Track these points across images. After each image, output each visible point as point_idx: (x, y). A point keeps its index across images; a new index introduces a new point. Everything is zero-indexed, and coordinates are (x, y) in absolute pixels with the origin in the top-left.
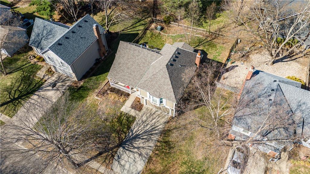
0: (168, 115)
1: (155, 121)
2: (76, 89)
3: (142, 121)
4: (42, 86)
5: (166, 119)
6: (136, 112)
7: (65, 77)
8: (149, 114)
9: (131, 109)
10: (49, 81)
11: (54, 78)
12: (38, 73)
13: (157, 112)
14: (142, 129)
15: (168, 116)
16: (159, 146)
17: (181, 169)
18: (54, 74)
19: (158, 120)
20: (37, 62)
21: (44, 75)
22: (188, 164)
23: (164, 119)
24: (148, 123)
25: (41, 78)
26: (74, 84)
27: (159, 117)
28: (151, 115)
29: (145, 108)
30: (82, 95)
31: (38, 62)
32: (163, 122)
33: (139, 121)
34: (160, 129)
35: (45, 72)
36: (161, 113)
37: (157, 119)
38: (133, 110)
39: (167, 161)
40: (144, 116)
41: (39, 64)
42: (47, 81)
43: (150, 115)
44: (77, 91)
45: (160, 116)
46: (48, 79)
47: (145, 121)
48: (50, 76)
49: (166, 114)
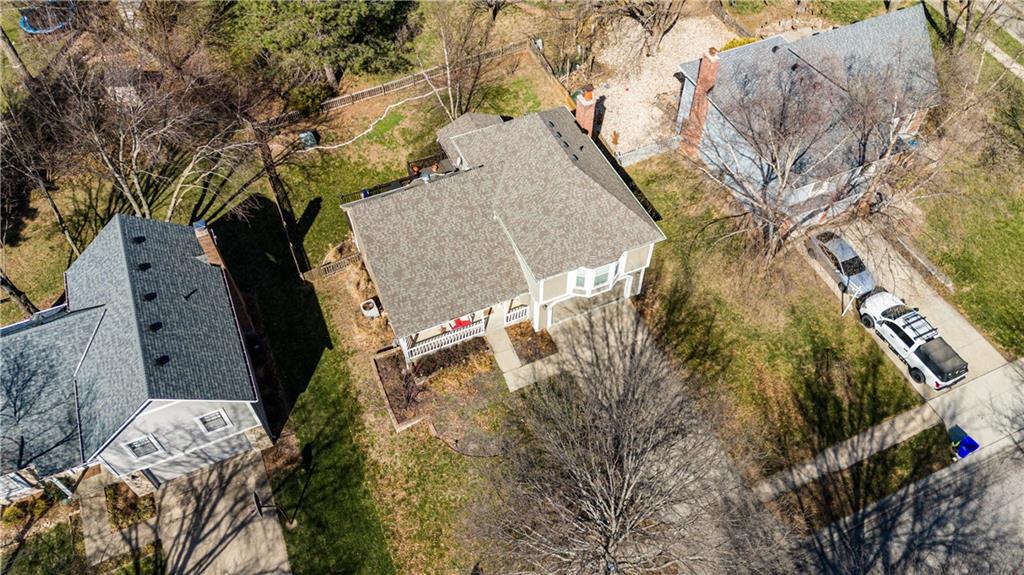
0: (620, 300)
1: (617, 339)
2: (297, 469)
3: (590, 364)
4: (164, 568)
5: (628, 313)
6: (550, 361)
7: (211, 472)
8: (583, 336)
9: (528, 366)
10: (175, 534)
11: (176, 512)
12: (88, 553)
13: (593, 318)
14: (614, 380)
15: (623, 303)
16: (692, 376)
17: (781, 375)
18: (157, 502)
19: (617, 330)
20: (23, 533)
21: (124, 538)
22: (778, 352)
23: (625, 316)
24: (606, 357)
25: (124, 556)
26: (275, 461)
27: (611, 324)
28: (590, 335)
29: (556, 332)
30: (338, 464)
31: (28, 527)
32: (633, 324)
33: (582, 372)
34: (648, 344)
35: (108, 526)
36: (604, 311)
37: (614, 329)
38: (538, 364)
39: (742, 386)
40: (579, 351)
41: (45, 526)
42: (161, 537)
43: (588, 338)
44: (311, 472)
45: (608, 317)
46: (156, 529)
47: (597, 357)
48: (152, 521)
49: (615, 303)
